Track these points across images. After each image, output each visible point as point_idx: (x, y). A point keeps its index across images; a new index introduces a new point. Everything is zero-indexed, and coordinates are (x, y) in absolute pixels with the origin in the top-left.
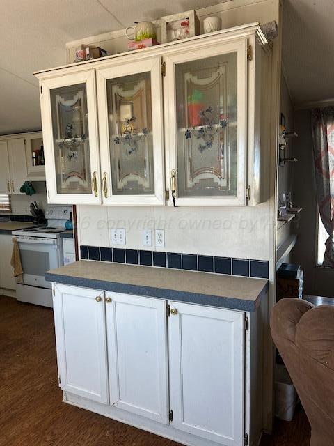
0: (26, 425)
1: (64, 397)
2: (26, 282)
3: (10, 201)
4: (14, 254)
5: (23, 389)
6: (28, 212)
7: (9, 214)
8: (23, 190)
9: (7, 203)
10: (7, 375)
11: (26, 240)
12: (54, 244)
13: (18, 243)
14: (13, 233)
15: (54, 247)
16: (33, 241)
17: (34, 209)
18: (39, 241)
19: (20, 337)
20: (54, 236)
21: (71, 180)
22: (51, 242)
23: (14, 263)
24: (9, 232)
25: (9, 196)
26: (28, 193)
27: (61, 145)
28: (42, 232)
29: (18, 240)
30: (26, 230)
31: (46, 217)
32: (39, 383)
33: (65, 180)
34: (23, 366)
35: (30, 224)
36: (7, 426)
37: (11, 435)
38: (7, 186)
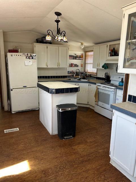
0: (94, 166)
1: (111, 161)
2: (99, 105)
3: (97, 71)
4: (96, 92)
5: (94, 149)
6: (103, 76)
7: (96, 76)
8: (103, 67)
9: (96, 72)
10: (88, 141)
11: (101, 88)
12: (113, 91)
13: (98, 88)
14: (97, 84)
15: (112, 92)
16: (104, 88)
17: (106, 75)
18: (107, 89)
19: (94, 127)
20: (114, 88)
21: (132, 61)
22: (112, 90)
23: (95, 96)
24: (95, 84)
25: (97, 69)
26: (105, 68)
27: (129, 43)
28: (109, 85)
29: (98, 87)
30: (102, 84)
31: (111, 79)
32: (100, 150)
33: (128, 61)
34: (95, 139)
35: (104, 81)
36: (86, 163)
37: (88, 168)
38: (97, 65)
